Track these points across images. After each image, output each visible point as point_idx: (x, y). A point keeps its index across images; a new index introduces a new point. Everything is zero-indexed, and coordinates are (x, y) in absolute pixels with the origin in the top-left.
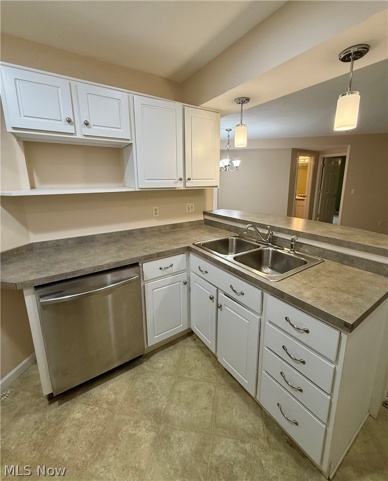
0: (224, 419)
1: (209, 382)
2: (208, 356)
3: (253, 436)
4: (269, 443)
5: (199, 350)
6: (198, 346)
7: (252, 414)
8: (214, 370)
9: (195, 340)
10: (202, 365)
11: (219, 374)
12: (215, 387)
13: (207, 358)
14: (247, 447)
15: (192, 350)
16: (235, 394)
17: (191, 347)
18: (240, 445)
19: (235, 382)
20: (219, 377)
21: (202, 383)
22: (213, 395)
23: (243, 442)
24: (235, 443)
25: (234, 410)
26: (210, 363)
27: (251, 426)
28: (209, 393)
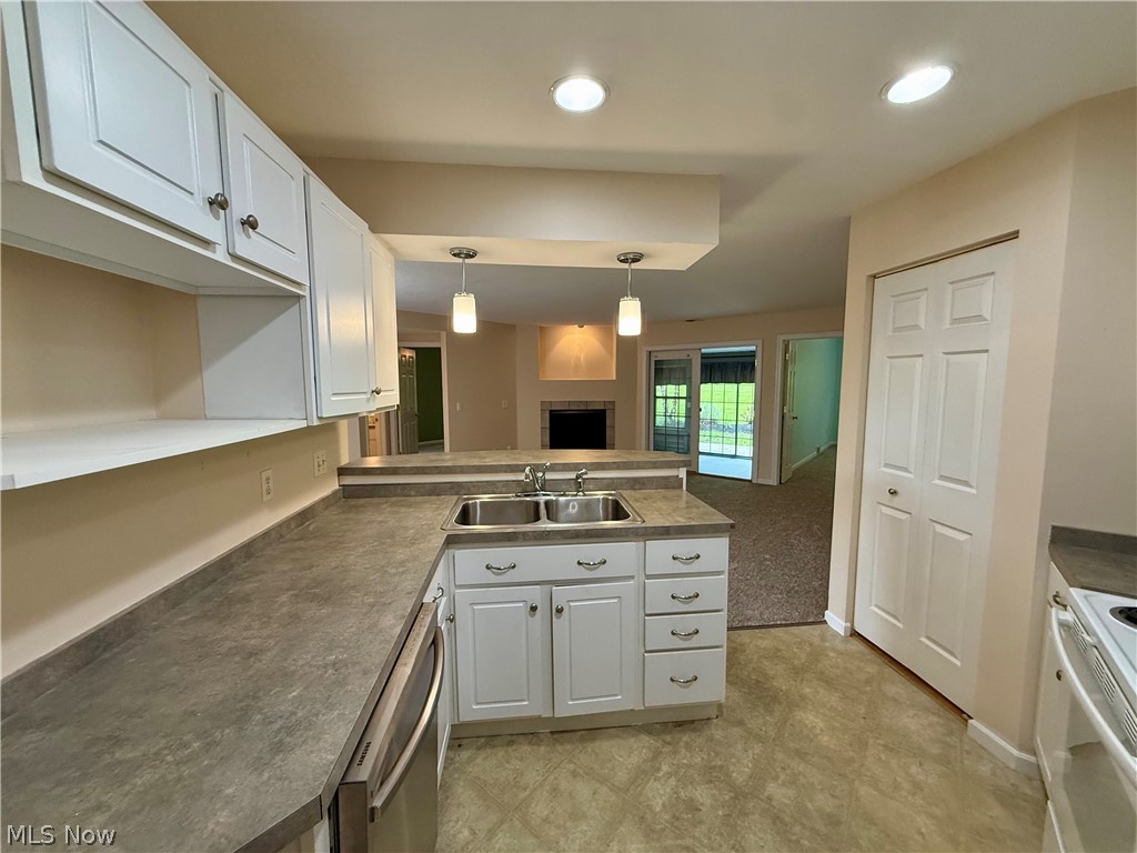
0: (621, 776)
1: (558, 766)
2: (511, 743)
3: (656, 755)
4: (668, 743)
5: (489, 751)
6: (479, 748)
7: (633, 740)
8: (542, 748)
9: (460, 746)
10: (521, 760)
11: (554, 745)
12: (570, 762)
13: (514, 747)
14: (665, 768)
15: (479, 761)
16: (597, 744)
17: (470, 760)
18: (661, 774)
19: (579, 733)
20: (559, 748)
21: (553, 777)
22: (581, 772)
23: (659, 769)
24: (655, 780)
25: (617, 757)
26: (525, 748)
27: (644, 751)
28: (574, 774)
